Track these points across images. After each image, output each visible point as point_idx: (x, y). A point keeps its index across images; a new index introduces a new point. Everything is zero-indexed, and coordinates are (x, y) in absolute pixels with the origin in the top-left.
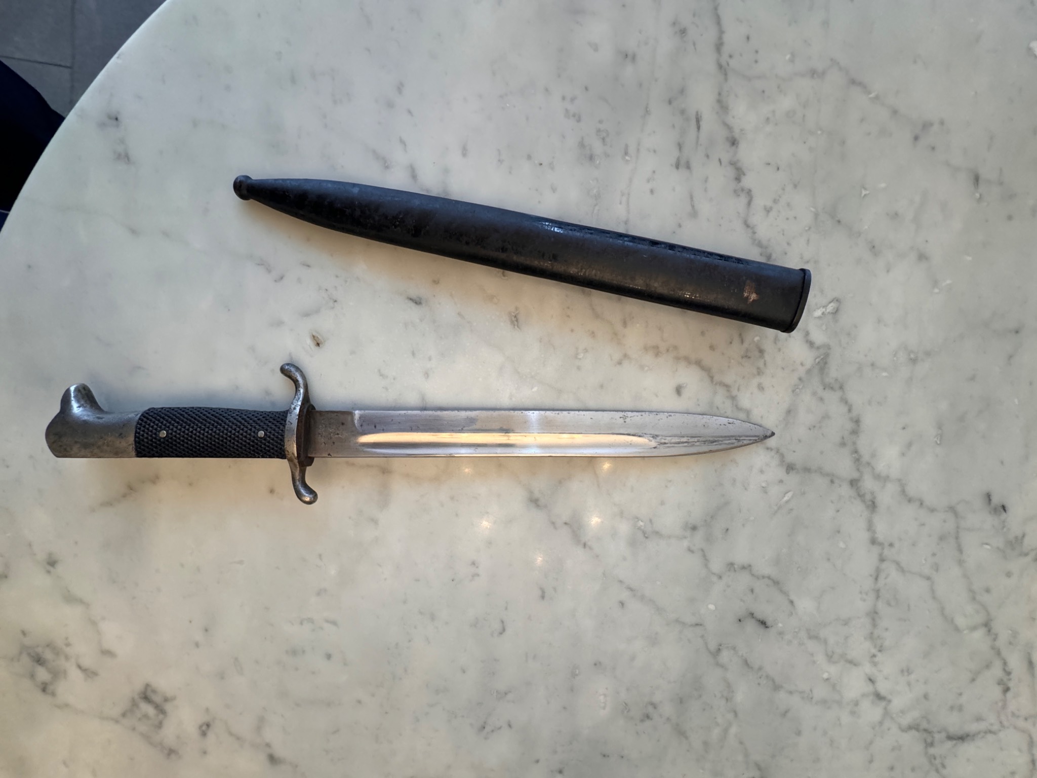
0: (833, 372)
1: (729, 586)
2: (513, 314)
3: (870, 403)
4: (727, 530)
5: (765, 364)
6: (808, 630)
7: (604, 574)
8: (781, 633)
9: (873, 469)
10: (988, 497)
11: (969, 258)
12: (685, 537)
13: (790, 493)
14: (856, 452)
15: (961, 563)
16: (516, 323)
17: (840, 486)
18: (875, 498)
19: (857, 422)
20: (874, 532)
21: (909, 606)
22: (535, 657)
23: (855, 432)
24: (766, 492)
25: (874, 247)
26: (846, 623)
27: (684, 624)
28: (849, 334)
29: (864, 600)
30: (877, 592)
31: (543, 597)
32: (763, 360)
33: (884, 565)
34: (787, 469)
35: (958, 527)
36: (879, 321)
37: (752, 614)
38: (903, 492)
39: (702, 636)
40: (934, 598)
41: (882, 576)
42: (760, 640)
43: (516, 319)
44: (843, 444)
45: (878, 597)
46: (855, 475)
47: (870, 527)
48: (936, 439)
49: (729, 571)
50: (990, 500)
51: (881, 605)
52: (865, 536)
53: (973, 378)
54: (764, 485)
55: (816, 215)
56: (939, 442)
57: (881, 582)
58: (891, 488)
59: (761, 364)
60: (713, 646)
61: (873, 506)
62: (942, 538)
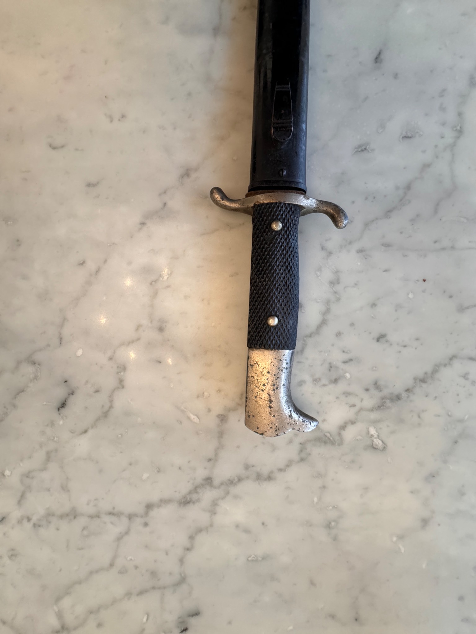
0: (317, 451)
1: (101, 367)
2: (368, 147)
3: (288, 488)
4: (160, 362)
5: (324, 385)
6: (56, 451)
7: (113, 244)
8: (52, 424)
9: (223, 498)
10: (196, 614)
11: (424, 566)
12: (151, 322)
13: (198, 420)
14: (240, 480)
15: (129, 595)
16: (360, 150)
17: (205, 468)
18: (194, 503)
19: (269, 478)
20: (159, 506)
21: (82, 549)
22: (25, 179)
23: (259, 477)
24: (198, 397)
25: (434, 476)
26: (65, 488)
27: (62, 326)
28: (353, 462)
29: (88, 504)
30: (97, 516)
31: (89, 185)
32: (327, 383)
33: (125, 520)
34: (222, 415)
35: (164, 588)
36: (366, 489)
37: (72, 393)
38: (200, 530)
39: (49, 345)
40: (91, 573)
41: (113, 519)
42: (45, 403)
43: (363, 149)
44: (247, 467)
45: (91, 517)
46: (216, 482)
47: (164, 502)
48: (253, 556)
49: (118, 367)
50: (193, 616)
51: (82, 521)
52: (155, 497)
53: (312, 583)
54: (206, 394)
55: (461, 421)
56: (250, 559)
57: (107, 519)
58: (203, 518)
59: (324, 381)
60: (38, 357)
61: (185, 502)
62: (153, 574)
